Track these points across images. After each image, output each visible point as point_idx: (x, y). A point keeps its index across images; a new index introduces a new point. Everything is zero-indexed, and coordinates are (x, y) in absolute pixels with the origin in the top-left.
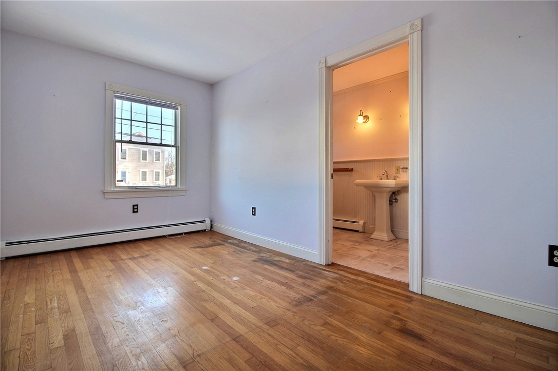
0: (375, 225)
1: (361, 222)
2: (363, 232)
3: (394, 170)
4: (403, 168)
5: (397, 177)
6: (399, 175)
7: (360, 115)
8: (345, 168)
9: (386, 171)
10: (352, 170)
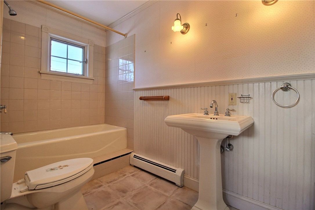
0: (198, 178)
1: (179, 171)
2: (182, 187)
3: (227, 99)
4: (242, 97)
5: (233, 110)
6: (235, 108)
7: (178, 19)
8: (156, 95)
9: (215, 102)
10: (167, 99)
